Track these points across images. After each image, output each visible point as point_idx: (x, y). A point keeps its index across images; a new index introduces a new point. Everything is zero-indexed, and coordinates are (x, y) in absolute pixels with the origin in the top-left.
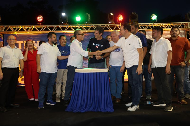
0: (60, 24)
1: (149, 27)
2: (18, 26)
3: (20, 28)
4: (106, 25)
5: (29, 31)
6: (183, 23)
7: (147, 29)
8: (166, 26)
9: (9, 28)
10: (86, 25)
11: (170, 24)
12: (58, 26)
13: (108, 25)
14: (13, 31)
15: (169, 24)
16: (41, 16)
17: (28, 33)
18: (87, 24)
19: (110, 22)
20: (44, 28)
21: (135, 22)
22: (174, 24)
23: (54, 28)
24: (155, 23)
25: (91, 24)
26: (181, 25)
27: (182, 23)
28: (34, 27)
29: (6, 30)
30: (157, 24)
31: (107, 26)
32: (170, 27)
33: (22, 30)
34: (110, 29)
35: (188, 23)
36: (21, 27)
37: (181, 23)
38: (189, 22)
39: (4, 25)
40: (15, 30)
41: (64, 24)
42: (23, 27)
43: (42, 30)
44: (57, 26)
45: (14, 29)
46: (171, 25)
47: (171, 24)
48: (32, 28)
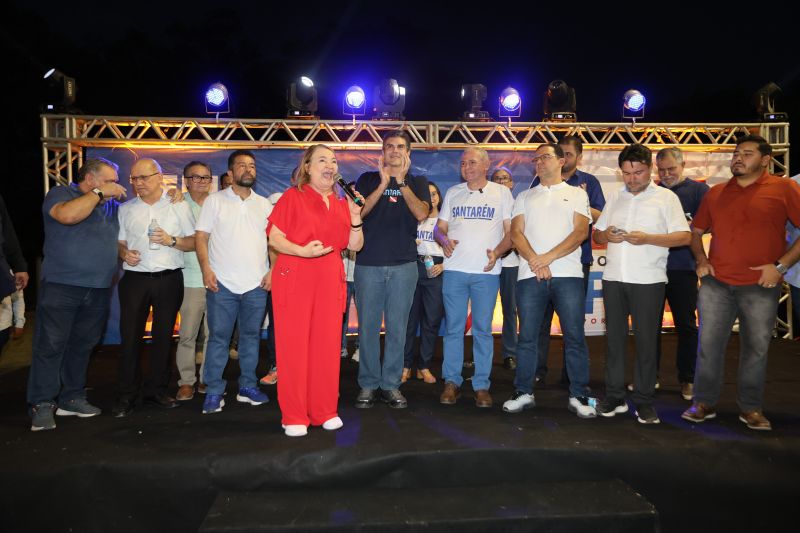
0: (290, 119)
1: (615, 135)
2: (137, 122)
3: (143, 128)
4: (455, 126)
5: (176, 140)
6: (742, 126)
7: (606, 144)
8: (679, 134)
9: (104, 127)
10: (382, 122)
11: (695, 127)
12: (281, 124)
13: (465, 127)
14: (121, 139)
15: (691, 127)
16: (223, 87)
17: (173, 146)
18: (386, 119)
19: (472, 116)
20: (230, 130)
21: (564, 116)
22: (708, 127)
23: (266, 129)
24: (637, 121)
25: (400, 119)
26: (735, 133)
27: (739, 127)
28: (193, 126)
29: (96, 136)
30: (646, 127)
31: (461, 127)
32: (693, 137)
33: (151, 135)
34: (470, 138)
35: (760, 127)
36: (148, 126)
37: (735, 127)
38: (763, 124)
39: (89, 117)
40: (125, 134)
41: (304, 119)
42: (156, 126)
43: (223, 138)
44: (277, 124)
45: (125, 130)
46: (699, 131)
47: (699, 126)
48: (186, 129)
